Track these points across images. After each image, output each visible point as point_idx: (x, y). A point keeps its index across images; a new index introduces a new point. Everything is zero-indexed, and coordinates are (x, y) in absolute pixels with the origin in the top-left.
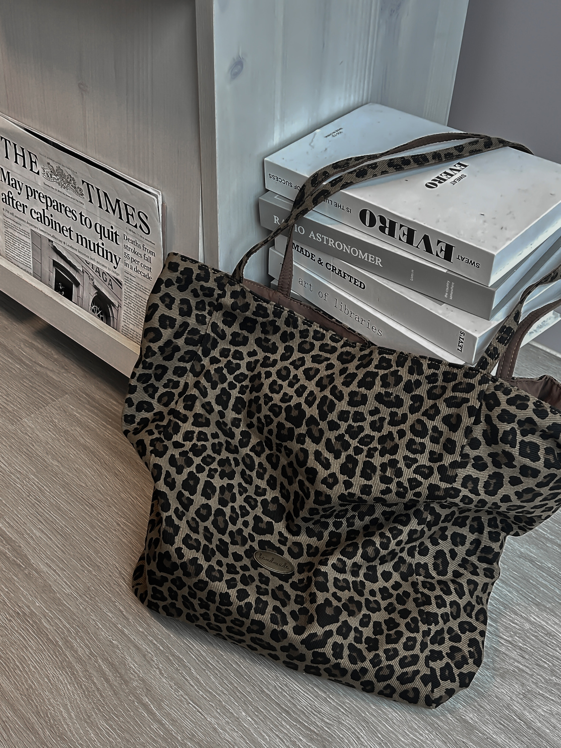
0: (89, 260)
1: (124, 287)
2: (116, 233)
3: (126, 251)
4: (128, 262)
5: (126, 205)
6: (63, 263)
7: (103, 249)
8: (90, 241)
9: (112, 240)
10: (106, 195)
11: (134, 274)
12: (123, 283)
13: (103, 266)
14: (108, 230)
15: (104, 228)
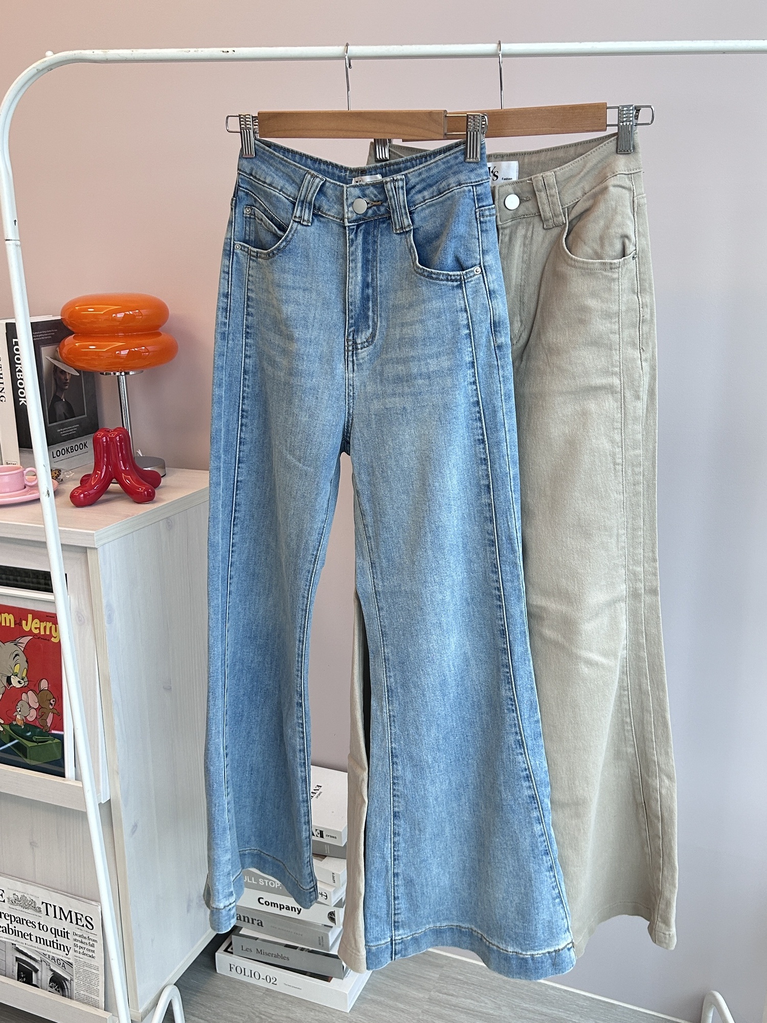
0: (45, 953)
1: (74, 966)
2: (67, 932)
3: (75, 942)
4: (77, 949)
5: (76, 913)
6: (24, 958)
7: (57, 944)
8: (46, 940)
9: (64, 937)
10: (61, 909)
11: (81, 956)
12: (74, 964)
13: (58, 955)
14: (61, 931)
15: (58, 930)
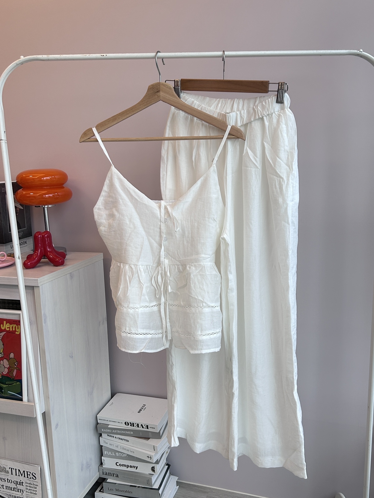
0: (11, 494)
2: (22, 482)
3: (26, 487)
4: (27, 490)
5: (27, 472)
7: (17, 489)
8: (11, 488)
9: (21, 485)
10: (19, 470)
11: (30, 494)
13: (17, 495)
14: (19, 482)
15: (17, 482)
